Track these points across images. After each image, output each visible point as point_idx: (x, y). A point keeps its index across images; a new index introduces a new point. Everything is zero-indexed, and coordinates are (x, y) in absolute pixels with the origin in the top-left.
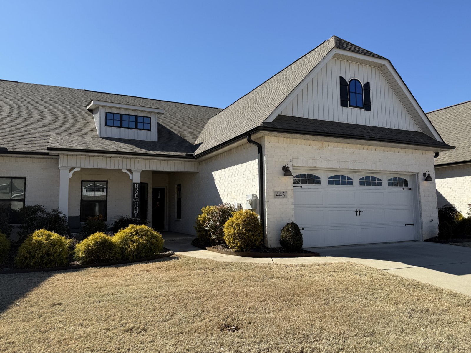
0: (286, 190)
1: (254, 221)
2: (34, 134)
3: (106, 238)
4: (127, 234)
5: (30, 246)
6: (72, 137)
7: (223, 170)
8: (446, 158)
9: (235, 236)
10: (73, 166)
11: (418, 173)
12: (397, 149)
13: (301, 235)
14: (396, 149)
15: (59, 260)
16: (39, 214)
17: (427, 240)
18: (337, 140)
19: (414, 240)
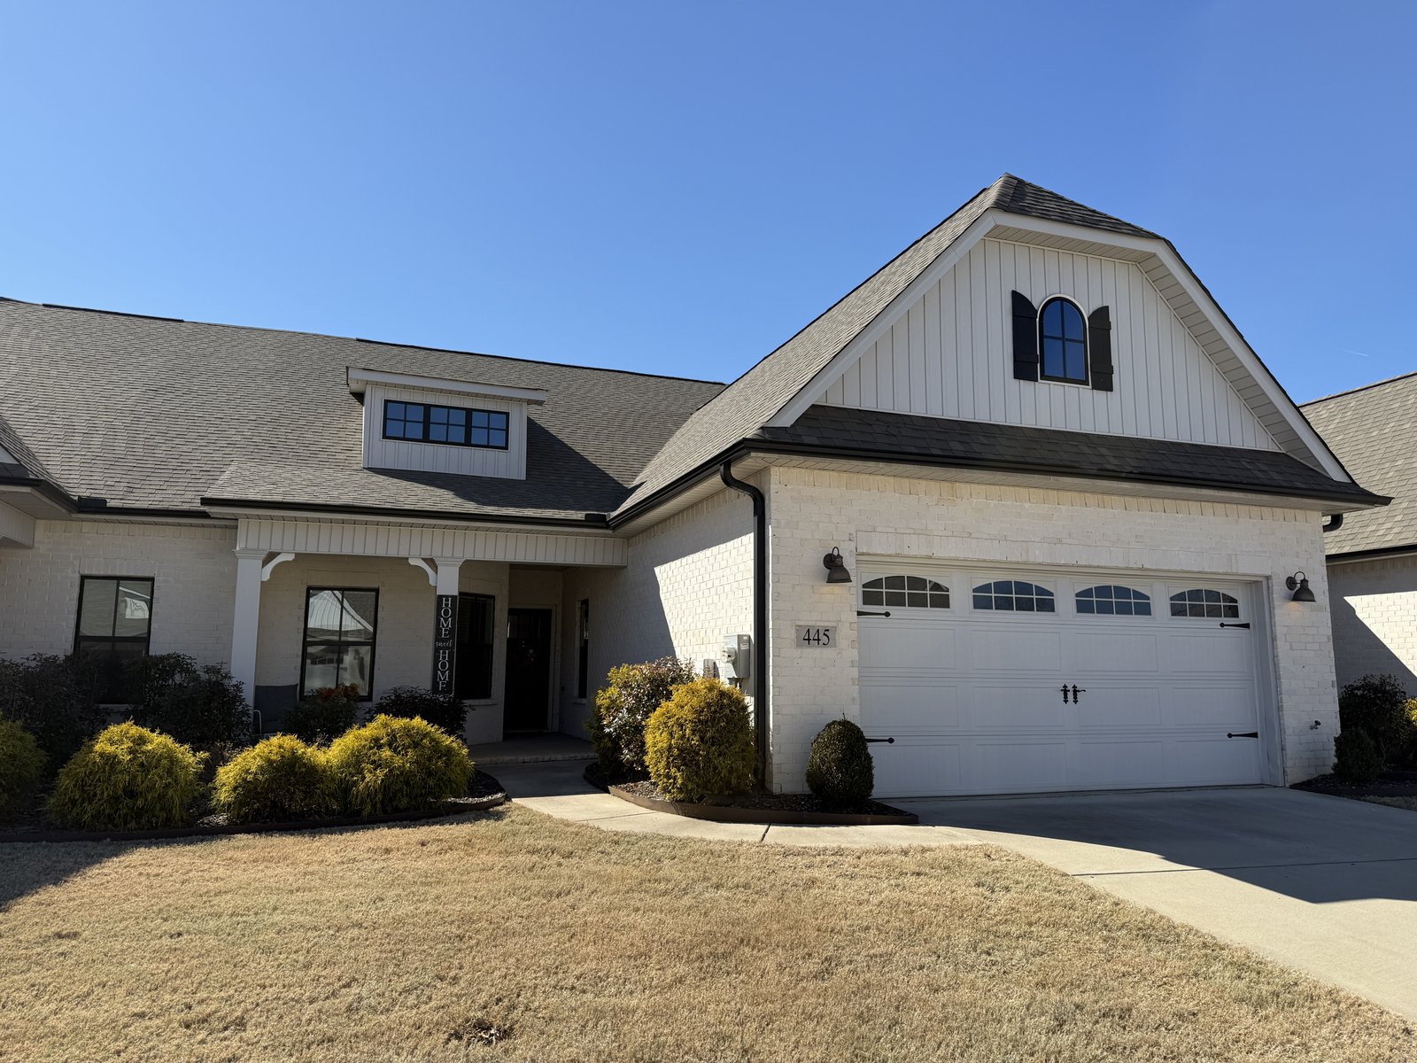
0: (834, 624)
1: (728, 711)
2: (188, 461)
3: (300, 752)
4: (363, 743)
5: (83, 769)
6: (288, 468)
7: (678, 562)
8: (1395, 530)
9: (672, 756)
10: (274, 549)
11: (1268, 578)
12: (1199, 503)
13: (869, 758)
14: (1194, 506)
15: (161, 809)
16: (178, 678)
17: (1296, 784)
18: (992, 477)
19: (1259, 782)
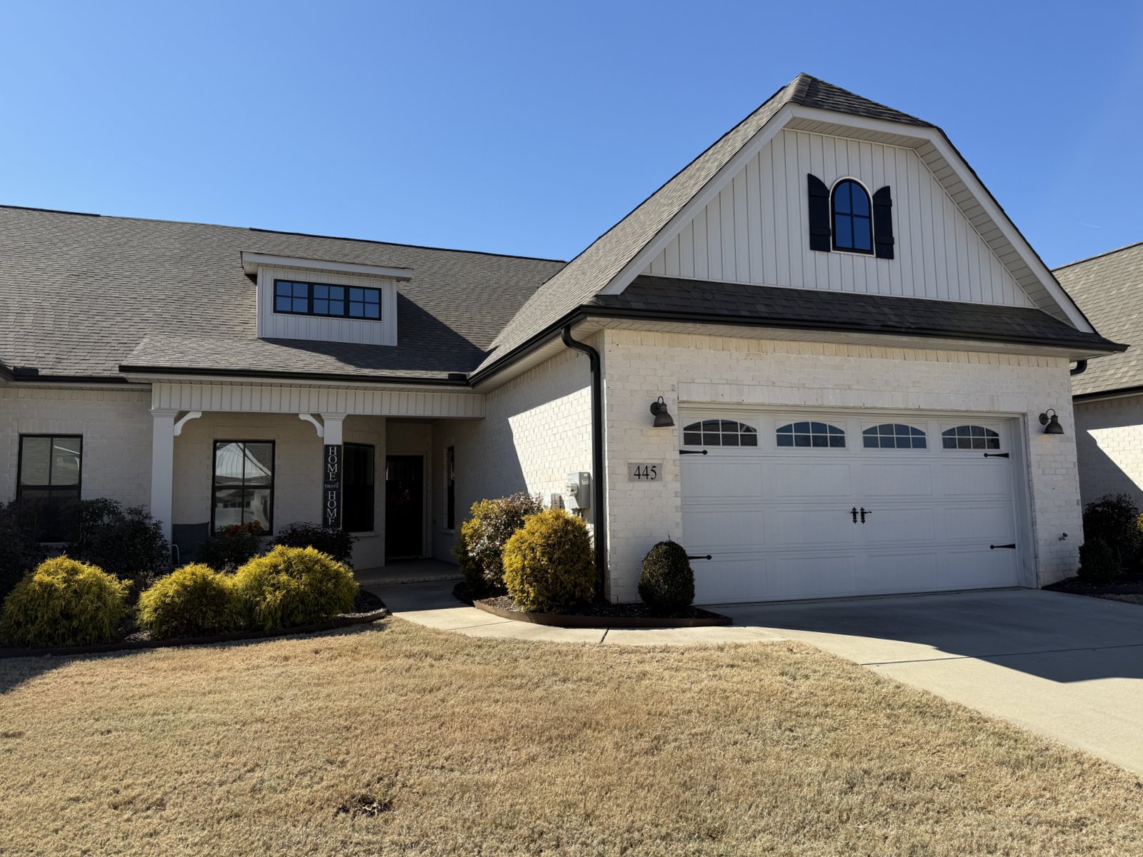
0: (661, 462)
1: (571, 536)
2: (107, 335)
3: (210, 578)
4: (264, 569)
5: (25, 597)
6: (195, 339)
7: (528, 413)
8: (1130, 374)
9: (525, 574)
10: (184, 408)
11: (1024, 415)
12: (966, 353)
13: (690, 572)
14: (962, 355)
15: (93, 629)
16: (106, 519)
17: (1047, 586)
18: (791, 334)
19: (1016, 585)
